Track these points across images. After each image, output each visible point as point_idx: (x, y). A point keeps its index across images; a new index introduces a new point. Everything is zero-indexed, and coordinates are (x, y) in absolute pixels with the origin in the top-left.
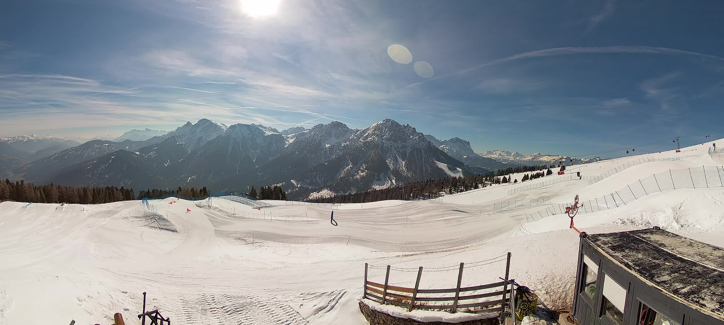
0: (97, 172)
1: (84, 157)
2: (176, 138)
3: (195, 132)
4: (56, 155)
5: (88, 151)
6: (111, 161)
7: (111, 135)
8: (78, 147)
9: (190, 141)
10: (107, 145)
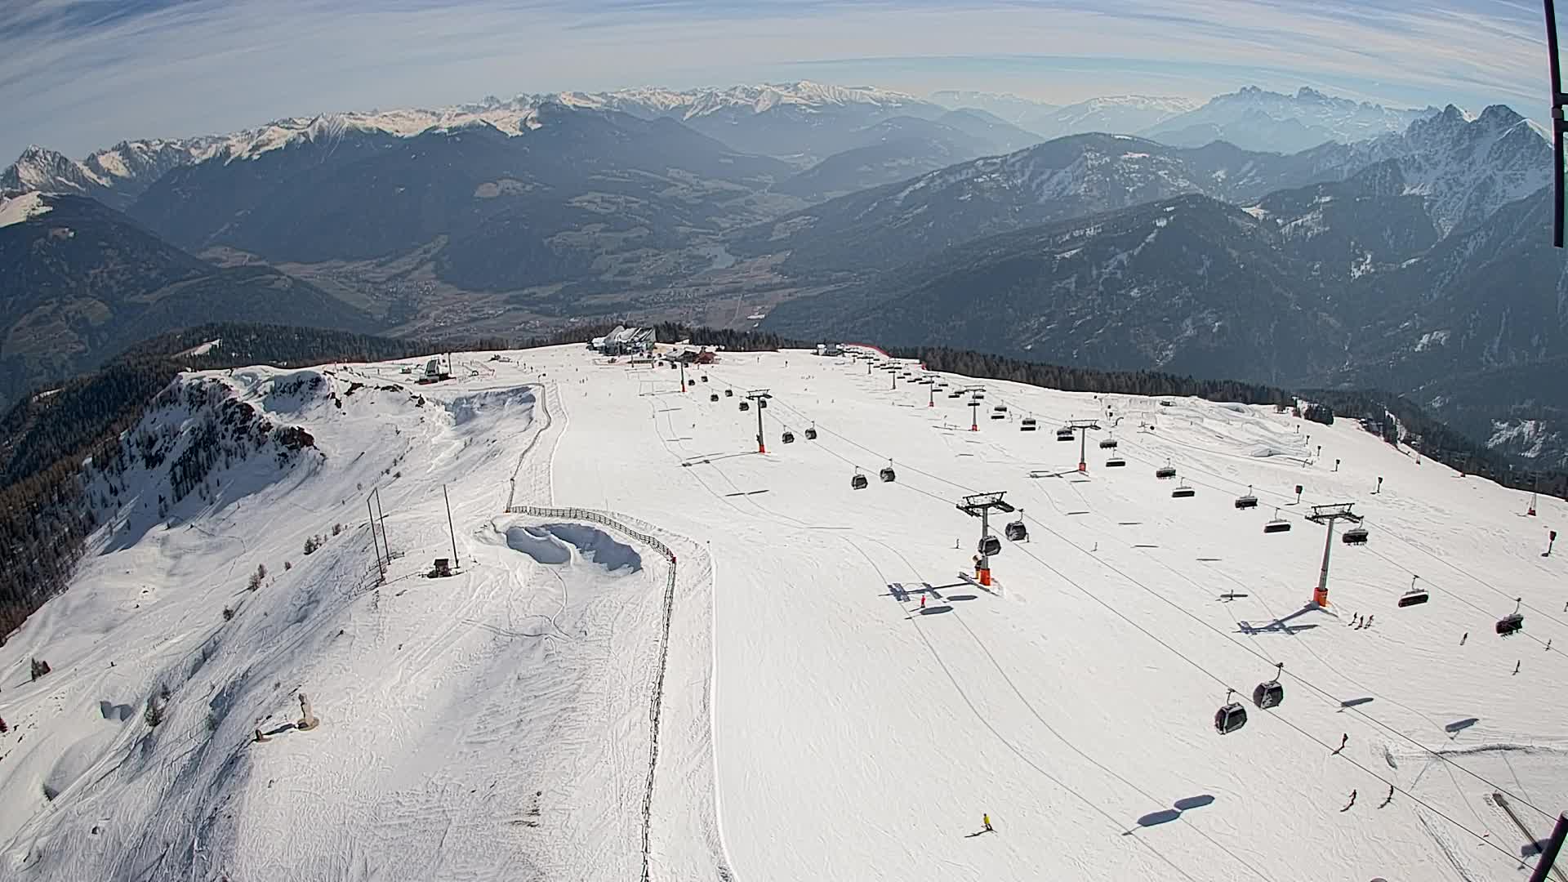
0: (1100, 275)
1: (1042, 200)
2: (1402, 166)
3: (1469, 155)
4: (918, 186)
5: (1055, 179)
6: (1152, 235)
7: (1155, 99)
8: (1014, 155)
9: (1451, 189)
10: (1136, 156)
